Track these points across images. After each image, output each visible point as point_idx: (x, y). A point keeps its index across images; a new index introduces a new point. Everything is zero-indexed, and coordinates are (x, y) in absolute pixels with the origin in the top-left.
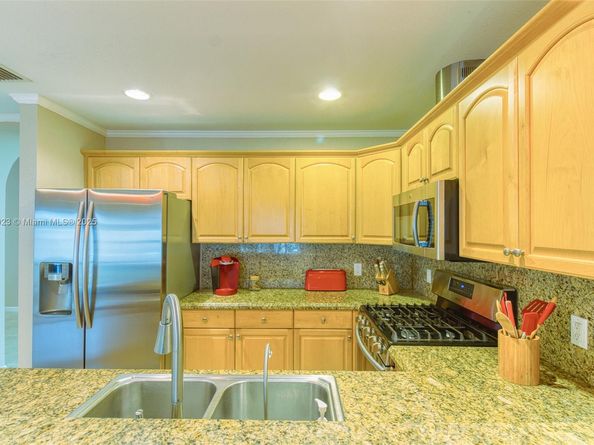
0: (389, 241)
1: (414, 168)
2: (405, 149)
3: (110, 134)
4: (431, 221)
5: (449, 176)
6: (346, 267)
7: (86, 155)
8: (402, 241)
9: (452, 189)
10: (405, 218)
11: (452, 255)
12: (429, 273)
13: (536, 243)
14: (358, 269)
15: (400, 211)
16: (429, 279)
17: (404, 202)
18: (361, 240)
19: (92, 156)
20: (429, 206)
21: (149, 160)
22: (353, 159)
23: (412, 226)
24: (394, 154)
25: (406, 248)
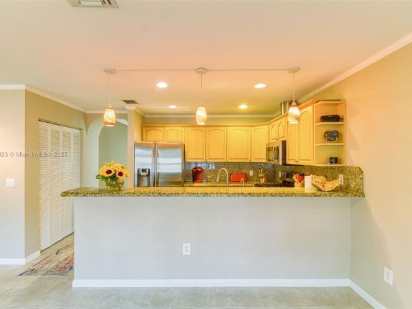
0: (265, 161)
1: (273, 135)
2: (271, 126)
3: (147, 116)
4: (278, 153)
5: (283, 139)
6: (247, 172)
7: (142, 127)
8: (269, 160)
9: (284, 143)
10: (271, 152)
11: (284, 164)
12: (280, 173)
13: (301, 158)
14: (251, 173)
15: (269, 150)
16: (280, 176)
17: (270, 146)
18: (253, 161)
19: (144, 127)
20: (278, 148)
21: (168, 129)
22: (250, 128)
23: (272, 154)
24: (266, 127)
25: (272, 162)
